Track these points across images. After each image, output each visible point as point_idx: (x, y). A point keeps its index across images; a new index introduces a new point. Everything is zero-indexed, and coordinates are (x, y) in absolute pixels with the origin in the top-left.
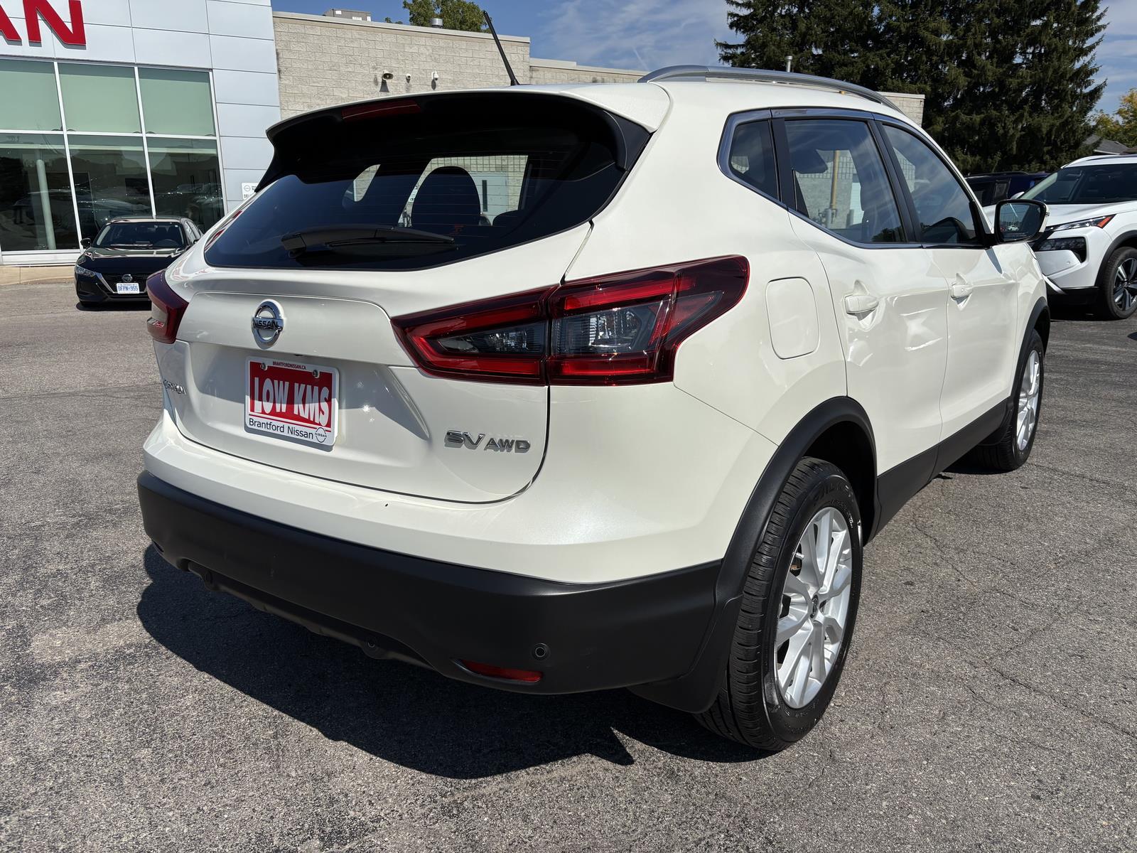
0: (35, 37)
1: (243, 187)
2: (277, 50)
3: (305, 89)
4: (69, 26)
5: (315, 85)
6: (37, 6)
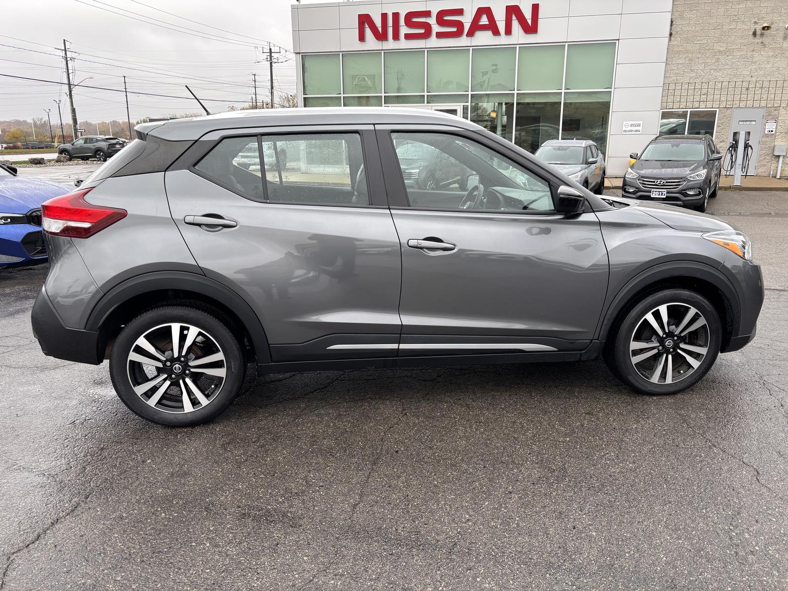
0: (508, 31)
1: (624, 124)
2: (672, 19)
3: (689, 47)
4: (530, 22)
5: (699, 42)
6: (513, 11)
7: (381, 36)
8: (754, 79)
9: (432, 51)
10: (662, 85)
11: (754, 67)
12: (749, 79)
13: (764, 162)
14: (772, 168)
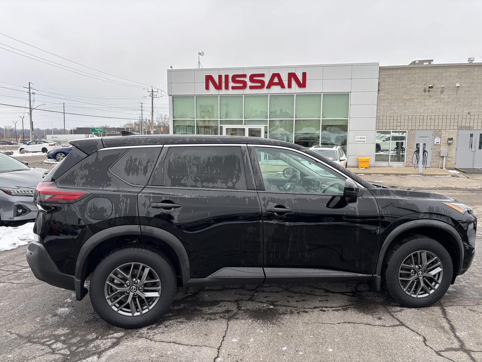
0: (290, 86)
1: (356, 138)
2: (379, 82)
3: (389, 97)
4: (301, 81)
5: (394, 94)
6: (292, 76)
7: (218, 87)
8: (426, 114)
9: (247, 96)
10: (375, 117)
11: (426, 108)
12: (423, 114)
13: (435, 160)
14: (440, 163)
